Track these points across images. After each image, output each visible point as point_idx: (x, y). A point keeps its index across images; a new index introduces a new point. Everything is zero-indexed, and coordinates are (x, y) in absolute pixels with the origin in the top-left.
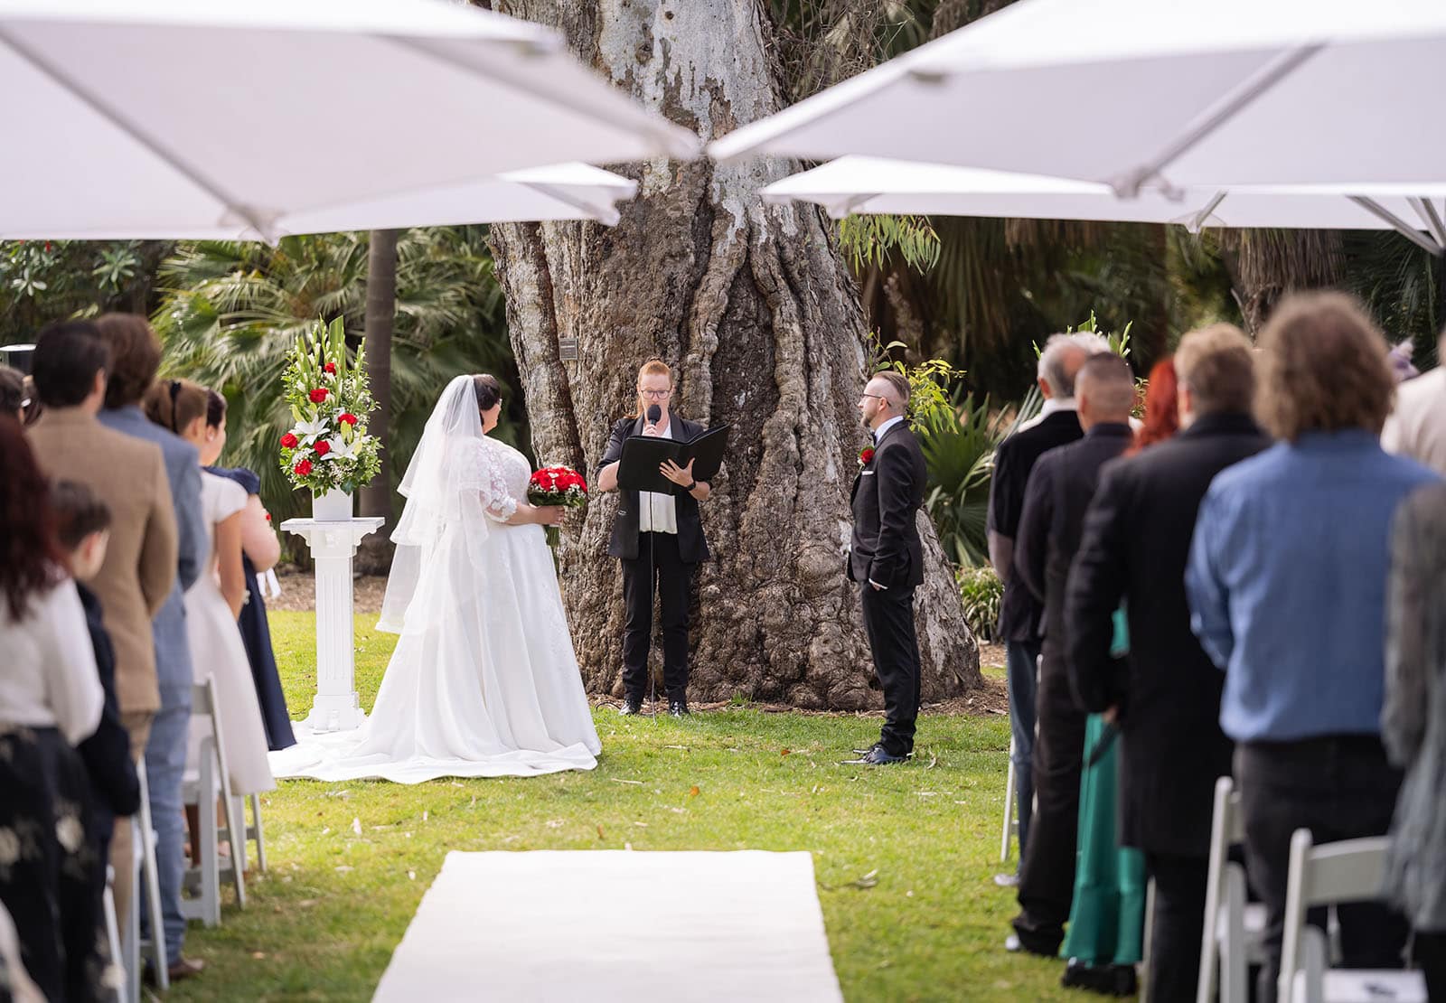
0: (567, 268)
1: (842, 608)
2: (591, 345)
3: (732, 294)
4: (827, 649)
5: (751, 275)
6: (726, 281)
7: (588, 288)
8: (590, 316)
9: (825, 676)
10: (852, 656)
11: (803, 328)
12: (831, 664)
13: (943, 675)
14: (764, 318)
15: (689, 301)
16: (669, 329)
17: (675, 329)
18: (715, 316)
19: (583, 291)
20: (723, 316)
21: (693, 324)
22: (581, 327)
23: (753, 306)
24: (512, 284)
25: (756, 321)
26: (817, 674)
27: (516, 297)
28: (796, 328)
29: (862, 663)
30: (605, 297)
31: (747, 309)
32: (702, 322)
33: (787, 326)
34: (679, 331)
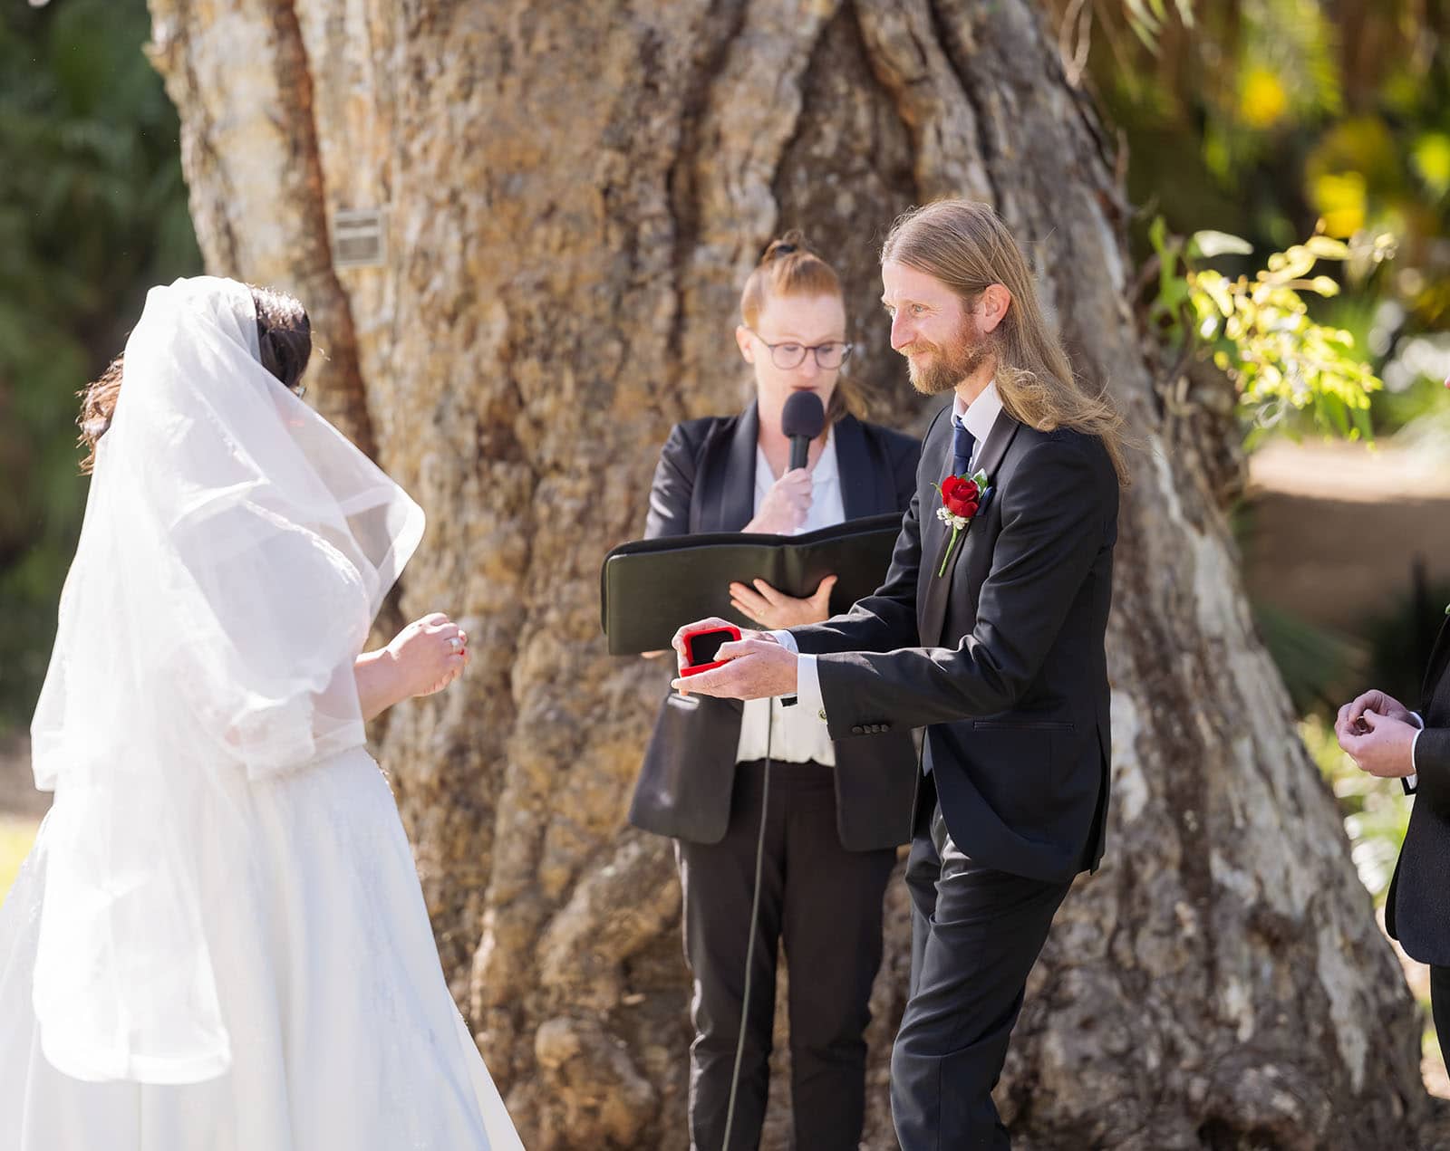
0: (355, 27)
1: (1118, 928)
2: (428, 226)
3: (811, 89)
4: (1091, 1045)
5: (856, 36)
6: (795, 50)
7: (419, 75)
8: (425, 150)
9: (1088, 1121)
10: (1153, 1060)
11: (991, 177)
12: (1105, 1086)
13: (1368, 1095)
14: (894, 148)
15: (697, 108)
16: (644, 179)
17: (660, 182)
18: (767, 148)
19: (404, 84)
20: (789, 145)
21: (709, 167)
22: (397, 180)
23: (863, 119)
24: (205, 77)
25: (872, 158)
26: (1066, 1111)
27: (217, 111)
28: (976, 173)
29: (1176, 1079)
30: (467, 97)
31: (849, 125)
32: (734, 162)
33: (954, 170)
34: (669, 186)
